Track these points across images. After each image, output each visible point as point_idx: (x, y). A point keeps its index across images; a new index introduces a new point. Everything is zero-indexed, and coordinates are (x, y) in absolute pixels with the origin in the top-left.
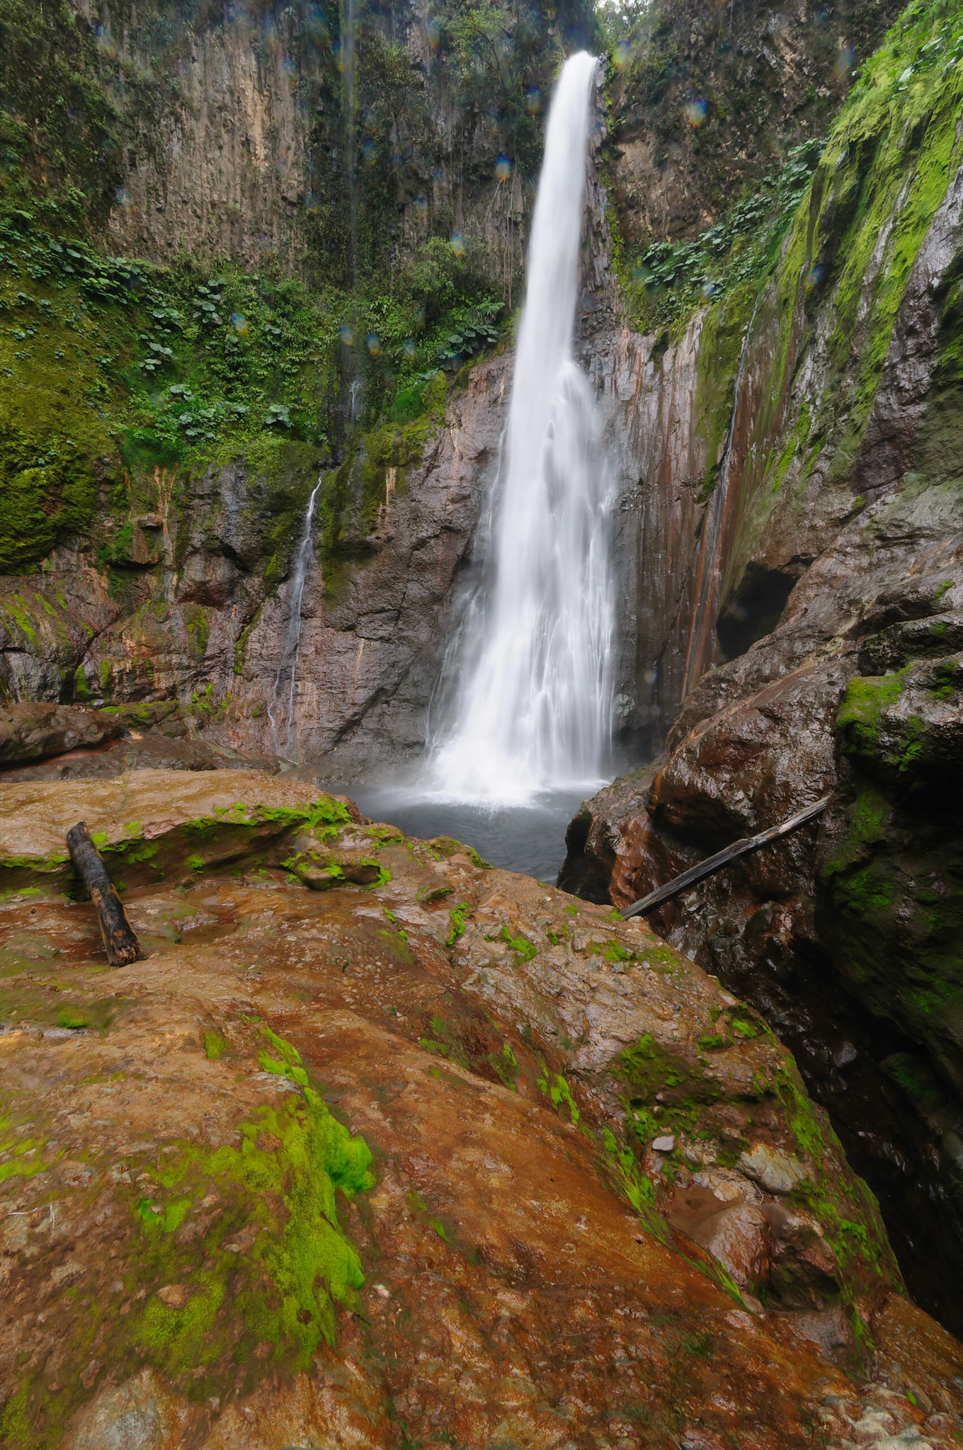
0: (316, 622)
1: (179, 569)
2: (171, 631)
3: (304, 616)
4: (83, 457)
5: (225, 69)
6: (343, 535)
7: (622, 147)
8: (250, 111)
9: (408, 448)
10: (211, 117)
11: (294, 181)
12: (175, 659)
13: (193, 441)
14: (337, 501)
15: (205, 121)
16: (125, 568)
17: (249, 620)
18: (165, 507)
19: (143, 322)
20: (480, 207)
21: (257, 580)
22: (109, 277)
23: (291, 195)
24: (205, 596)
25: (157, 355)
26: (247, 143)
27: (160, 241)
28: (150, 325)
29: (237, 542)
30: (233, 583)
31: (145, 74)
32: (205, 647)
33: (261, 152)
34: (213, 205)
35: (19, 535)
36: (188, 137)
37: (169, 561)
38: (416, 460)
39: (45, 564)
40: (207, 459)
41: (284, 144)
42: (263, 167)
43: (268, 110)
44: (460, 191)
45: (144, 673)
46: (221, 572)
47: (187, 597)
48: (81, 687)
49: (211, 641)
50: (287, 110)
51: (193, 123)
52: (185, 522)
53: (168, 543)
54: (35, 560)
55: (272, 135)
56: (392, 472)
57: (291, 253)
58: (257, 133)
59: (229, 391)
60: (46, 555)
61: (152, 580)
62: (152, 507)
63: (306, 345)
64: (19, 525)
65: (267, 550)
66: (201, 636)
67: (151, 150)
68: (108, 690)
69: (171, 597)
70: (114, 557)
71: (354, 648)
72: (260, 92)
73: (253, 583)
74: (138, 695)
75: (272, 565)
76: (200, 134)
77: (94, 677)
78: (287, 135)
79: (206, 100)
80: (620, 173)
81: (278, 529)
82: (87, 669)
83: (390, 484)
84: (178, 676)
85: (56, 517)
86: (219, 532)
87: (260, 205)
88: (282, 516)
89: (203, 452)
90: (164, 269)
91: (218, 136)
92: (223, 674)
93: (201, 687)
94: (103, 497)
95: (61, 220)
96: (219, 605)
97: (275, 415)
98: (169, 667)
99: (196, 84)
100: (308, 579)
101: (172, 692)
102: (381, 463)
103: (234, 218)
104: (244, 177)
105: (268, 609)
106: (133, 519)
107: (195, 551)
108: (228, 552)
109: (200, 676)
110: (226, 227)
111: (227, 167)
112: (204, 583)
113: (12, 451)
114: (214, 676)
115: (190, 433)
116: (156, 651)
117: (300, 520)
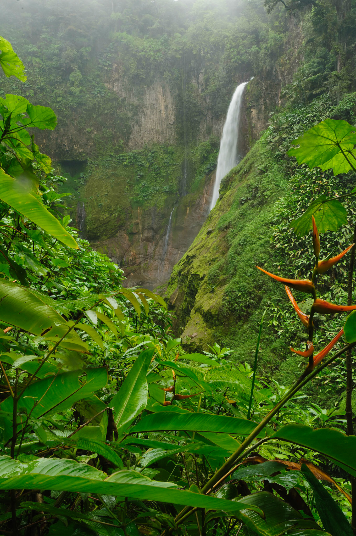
0: (170, 246)
1: (142, 233)
2: (140, 249)
3: (168, 245)
4: (123, 209)
5: (154, 95)
6: (177, 225)
7: (252, 110)
8: (161, 103)
9: (192, 202)
10: (151, 108)
11: (172, 119)
12: (141, 256)
13: (146, 200)
14: (176, 216)
15: (150, 109)
16: (132, 234)
17: (156, 245)
18: (140, 218)
19: (136, 166)
20: (219, 122)
21: (158, 235)
22: (129, 159)
23: (171, 123)
24: (147, 240)
25: (139, 175)
26: (160, 111)
27: (140, 143)
28: (137, 166)
29: (155, 227)
30: (153, 236)
31: (136, 102)
32: (147, 252)
33: (164, 112)
34: (152, 130)
35: (113, 229)
36: (146, 115)
37: (140, 232)
38: (194, 205)
39: (117, 234)
40: (149, 205)
41: (169, 109)
42: (164, 116)
43: (165, 101)
44: (214, 118)
45: (135, 259)
46: (151, 233)
47: (144, 240)
48: (123, 263)
49: (148, 251)
50: (170, 99)
51: (147, 111)
52: (144, 221)
53: (140, 227)
54: (115, 234)
55: (166, 107)
56: (188, 208)
57: (172, 137)
58: (162, 108)
59: (155, 181)
60: (117, 232)
61: (137, 236)
62: (137, 218)
63: (175, 165)
64: (112, 227)
65: (160, 228)
66: (146, 249)
67: (137, 123)
68: (128, 264)
69: (140, 240)
70: (130, 232)
71: (178, 253)
72: (163, 96)
73: (158, 236)
74: (134, 264)
75: (162, 232)
76: (149, 113)
77: (126, 261)
78: (170, 107)
79: (150, 104)
80: (251, 118)
81: (163, 222)
82: (124, 259)
83: (188, 212)
84: (141, 260)
85: (119, 224)
86: (150, 224)
87: (164, 127)
88: (164, 219)
89: (148, 203)
90: (141, 150)
91: (153, 112)
92: (150, 259)
93: (146, 262)
94: (128, 217)
95: (119, 150)
96: (150, 241)
97: (165, 189)
98: (140, 258)
99: (148, 100)
100: (169, 236)
101: (140, 263)
102: (186, 206)
103: (157, 132)
104: (159, 120)
105: (160, 243)
106: (134, 222)
107: (146, 229)
108: (152, 229)
109: (146, 259)
110: (155, 135)
111: (155, 119)
112: (147, 237)
113: (111, 211)
114: (148, 260)
115: (145, 198)
116: (137, 254)
117: (168, 220)
